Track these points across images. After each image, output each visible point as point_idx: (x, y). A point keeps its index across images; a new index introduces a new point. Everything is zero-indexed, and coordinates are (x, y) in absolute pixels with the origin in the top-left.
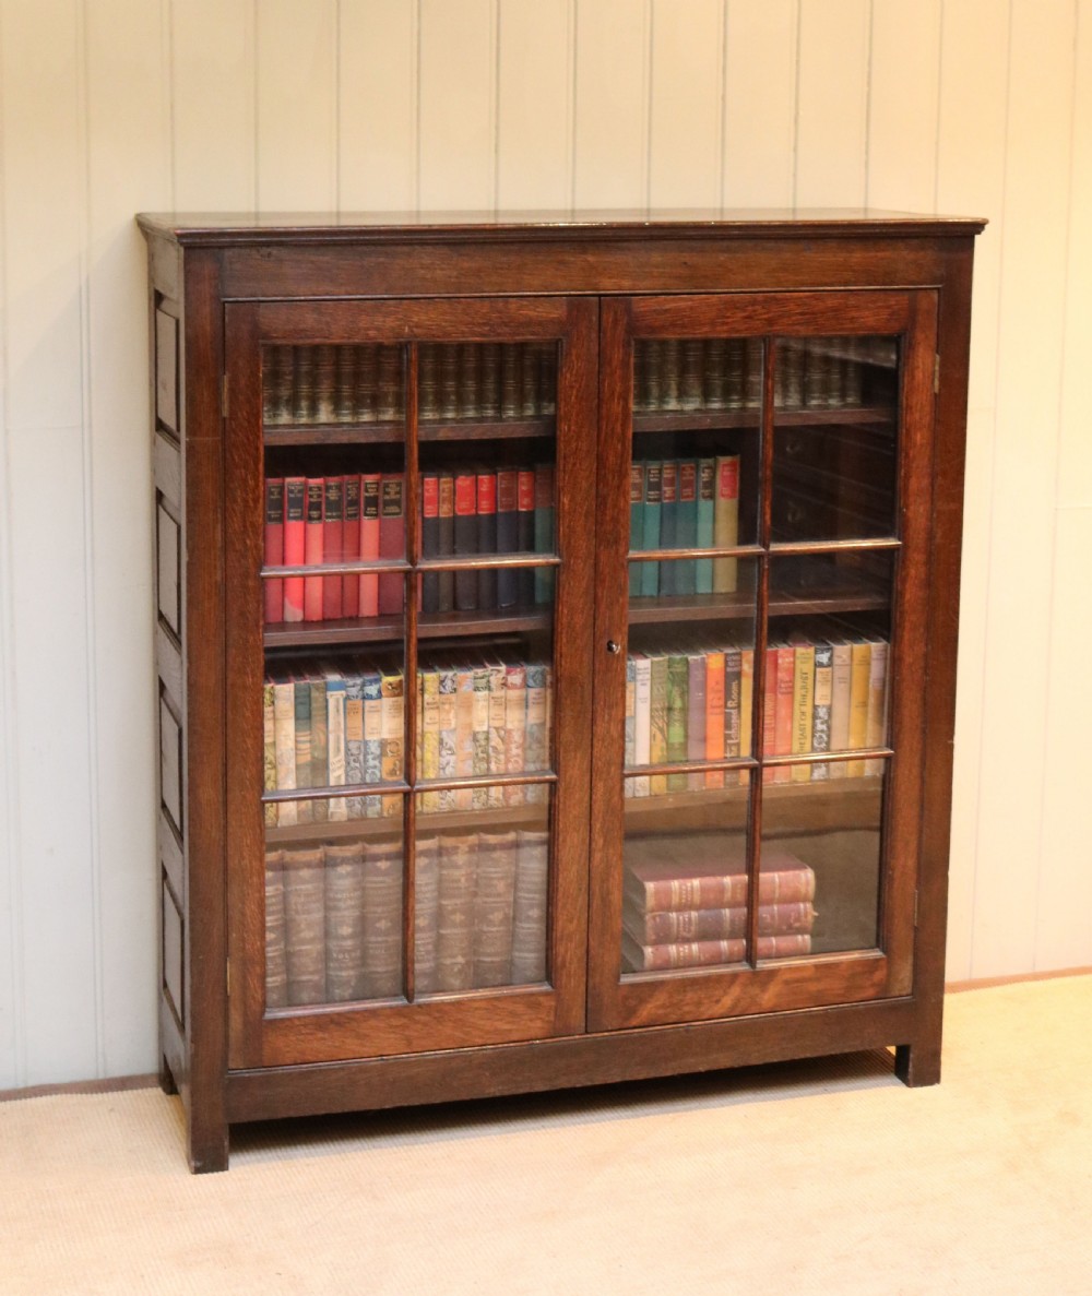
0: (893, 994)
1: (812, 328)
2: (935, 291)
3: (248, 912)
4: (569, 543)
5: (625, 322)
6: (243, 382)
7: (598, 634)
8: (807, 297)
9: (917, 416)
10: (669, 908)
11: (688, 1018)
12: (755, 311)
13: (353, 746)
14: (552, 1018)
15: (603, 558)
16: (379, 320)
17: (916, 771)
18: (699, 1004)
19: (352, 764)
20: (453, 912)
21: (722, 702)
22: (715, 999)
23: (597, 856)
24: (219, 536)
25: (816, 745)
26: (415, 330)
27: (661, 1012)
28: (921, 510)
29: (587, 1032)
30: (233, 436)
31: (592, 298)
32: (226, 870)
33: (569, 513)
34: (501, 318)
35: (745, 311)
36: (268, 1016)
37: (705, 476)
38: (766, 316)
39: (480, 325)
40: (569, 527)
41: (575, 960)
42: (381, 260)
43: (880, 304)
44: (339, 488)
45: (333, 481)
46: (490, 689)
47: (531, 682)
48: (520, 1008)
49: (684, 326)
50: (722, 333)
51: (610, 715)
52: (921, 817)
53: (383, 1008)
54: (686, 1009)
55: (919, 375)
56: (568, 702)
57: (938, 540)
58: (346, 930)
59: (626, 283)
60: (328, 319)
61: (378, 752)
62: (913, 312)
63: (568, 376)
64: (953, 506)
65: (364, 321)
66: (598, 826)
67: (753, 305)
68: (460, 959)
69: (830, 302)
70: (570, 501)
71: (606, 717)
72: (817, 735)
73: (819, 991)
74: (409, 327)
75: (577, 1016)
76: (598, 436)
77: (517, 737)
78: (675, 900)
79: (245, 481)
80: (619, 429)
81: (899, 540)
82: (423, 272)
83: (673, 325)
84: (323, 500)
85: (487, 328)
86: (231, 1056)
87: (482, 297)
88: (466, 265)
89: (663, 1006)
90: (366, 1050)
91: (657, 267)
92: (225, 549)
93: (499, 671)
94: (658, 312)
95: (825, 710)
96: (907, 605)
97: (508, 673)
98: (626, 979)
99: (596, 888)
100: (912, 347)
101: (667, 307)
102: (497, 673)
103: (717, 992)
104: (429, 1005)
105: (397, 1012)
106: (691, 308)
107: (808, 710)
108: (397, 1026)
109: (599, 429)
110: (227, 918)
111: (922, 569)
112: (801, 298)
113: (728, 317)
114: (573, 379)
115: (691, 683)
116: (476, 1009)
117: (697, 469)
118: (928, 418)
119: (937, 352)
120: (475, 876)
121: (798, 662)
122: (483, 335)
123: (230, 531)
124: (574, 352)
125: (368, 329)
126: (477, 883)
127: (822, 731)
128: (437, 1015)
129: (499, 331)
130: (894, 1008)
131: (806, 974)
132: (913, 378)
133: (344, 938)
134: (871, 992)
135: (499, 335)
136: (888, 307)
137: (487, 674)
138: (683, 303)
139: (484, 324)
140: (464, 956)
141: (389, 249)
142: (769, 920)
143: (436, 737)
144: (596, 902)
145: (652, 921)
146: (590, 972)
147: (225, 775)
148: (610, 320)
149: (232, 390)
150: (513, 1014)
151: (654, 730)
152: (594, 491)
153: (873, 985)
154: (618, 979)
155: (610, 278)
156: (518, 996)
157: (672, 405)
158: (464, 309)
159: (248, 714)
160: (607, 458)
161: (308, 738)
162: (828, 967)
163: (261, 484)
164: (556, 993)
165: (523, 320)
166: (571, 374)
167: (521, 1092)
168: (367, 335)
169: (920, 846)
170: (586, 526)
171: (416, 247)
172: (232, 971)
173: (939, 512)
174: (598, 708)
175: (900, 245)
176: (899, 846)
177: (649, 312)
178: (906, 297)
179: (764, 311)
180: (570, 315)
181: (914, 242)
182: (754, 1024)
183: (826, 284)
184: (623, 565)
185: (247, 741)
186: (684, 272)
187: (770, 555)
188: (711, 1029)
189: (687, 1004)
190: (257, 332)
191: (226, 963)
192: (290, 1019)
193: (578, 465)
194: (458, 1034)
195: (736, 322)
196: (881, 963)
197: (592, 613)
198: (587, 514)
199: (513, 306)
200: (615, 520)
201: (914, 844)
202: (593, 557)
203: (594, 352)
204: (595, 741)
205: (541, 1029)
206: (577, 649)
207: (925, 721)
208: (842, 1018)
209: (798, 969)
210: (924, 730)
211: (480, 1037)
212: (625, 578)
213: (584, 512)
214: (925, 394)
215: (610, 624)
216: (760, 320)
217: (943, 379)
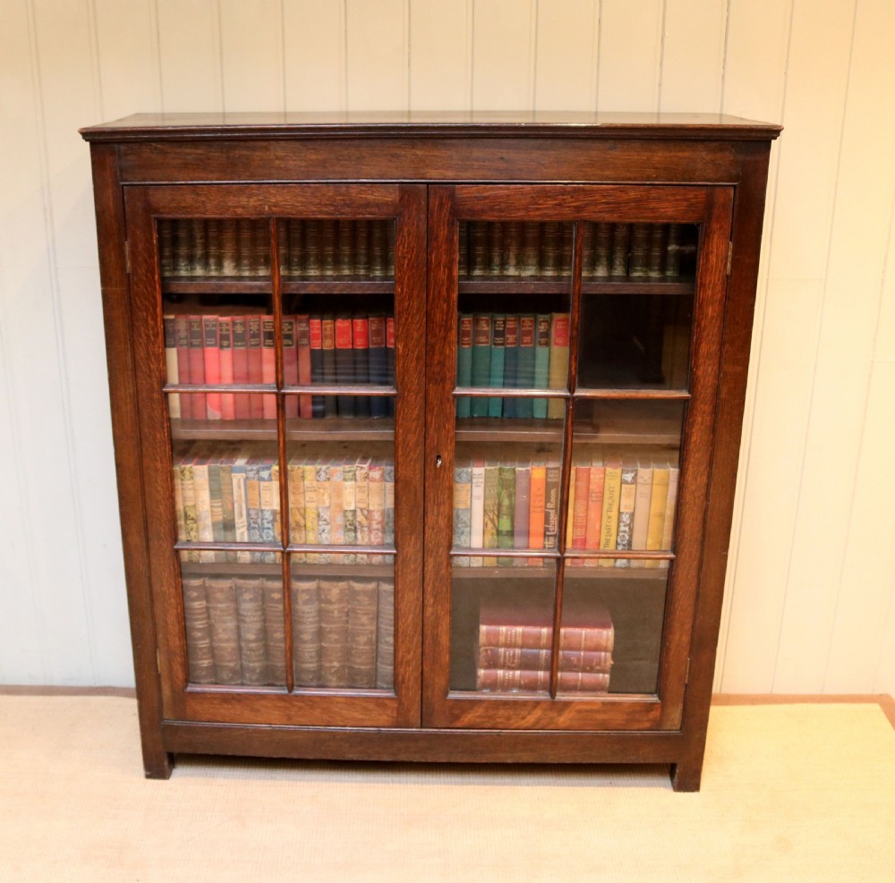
0: (665, 728)
1: (615, 215)
2: (731, 188)
3: (169, 622)
4: (403, 379)
5: (449, 205)
6: (141, 246)
7: (428, 450)
8: (612, 189)
9: (709, 293)
10: (497, 645)
11: (500, 726)
12: (564, 200)
13: (253, 513)
14: (395, 715)
15: (431, 393)
16: (243, 200)
17: (693, 573)
18: (508, 718)
19: (253, 525)
20: (330, 632)
21: (543, 504)
22: (520, 716)
23: (429, 611)
24: (129, 361)
25: (619, 541)
26: (274, 209)
27: (478, 720)
28: (710, 369)
29: (422, 727)
30: (135, 286)
31: (421, 185)
32: (151, 592)
33: (403, 357)
34: (343, 200)
35: (556, 200)
36: (190, 688)
37: (542, 328)
38: (574, 204)
39: (326, 205)
40: (403, 367)
41: (412, 678)
42: (244, 152)
43: (677, 197)
44: (244, 324)
45: (239, 319)
46: (355, 480)
47: (387, 478)
48: (371, 706)
49: (501, 210)
50: (534, 216)
51: (438, 511)
52: (696, 605)
53: (271, 694)
54: (499, 720)
55: (713, 259)
56: (404, 498)
57: (723, 396)
58: (251, 636)
59: (450, 174)
60: (203, 199)
61: (271, 518)
62: (709, 205)
64: (738, 369)
65: (231, 201)
67: (563, 195)
68: (336, 664)
69: (633, 194)
70: (404, 347)
71: (435, 512)
72: (621, 534)
73: (604, 720)
74: (269, 207)
75: (414, 715)
76: (427, 297)
77: (377, 516)
78: (502, 639)
79: (146, 321)
80: (444, 293)
81: (689, 393)
82: (278, 162)
83: (492, 209)
84: (230, 333)
85: (332, 208)
86: (165, 711)
87: (328, 183)
88: (313, 157)
89: (478, 717)
90: (259, 720)
91: (477, 160)
92: (135, 369)
93: (362, 468)
94: (479, 199)
95: (628, 516)
96: (692, 446)
97: (370, 469)
98: (453, 695)
99: (428, 632)
100: (708, 235)
101: (485, 194)
102: (360, 468)
103: (522, 712)
104: (303, 696)
105: (280, 697)
106: (508, 196)
107: (614, 514)
108: (280, 707)
109: (428, 292)
110: (155, 624)
111: (708, 418)
112: (607, 190)
113: (541, 204)
114: (405, 250)
115: (517, 488)
116: (339, 703)
117: (535, 322)
118: (719, 295)
119: (731, 240)
120: (346, 610)
121: (607, 478)
122: (329, 214)
123: (138, 357)
124: (405, 229)
125: (236, 207)
126: (348, 615)
127: (625, 532)
128: (309, 703)
129: (343, 211)
130: (667, 738)
131: (594, 707)
132: (708, 260)
133: (250, 641)
134: (647, 725)
135: (342, 214)
136: (686, 200)
137: (353, 469)
138: (502, 191)
139: (332, 205)
140: (338, 662)
141: (251, 144)
142: (575, 662)
143: (315, 511)
144: (428, 641)
145: (484, 653)
146: (424, 688)
147: (146, 528)
148: (437, 204)
149: (133, 253)
150: (365, 709)
151: (486, 520)
152: (423, 340)
153: (650, 720)
154: (446, 694)
155: (436, 169)
157: (512, 271)
158: (312, 193)
159: (159, 488)
160: (435, 315)
161: (220, 504)
162: (613, 704)
163: (159, 324)
164: (399, 698)
165: (362, 203)
166: (404, 247)
167: (372, 759)
168: (235, 212)
169: (693, 627)
170: (416, 367)
171: (272, 142)
172: (160, 659)
173: (725, 373)
174: (429, 506)
175: (700, 146)
176: (676, 625)
177: (471, 197)
178: (704, 192)
179: (573, 200)
180: (402, 199)
181: (714, 144)
182: (552, 736)
183: (630, 179)
184: (448, 399)
185: (161, 507)
186: (501, 165)
187: (574, 398)
188: (517, 736)
189: (499, 717)
190: (149, 208)
191: (156, 652)
192: (204, 693)
193: (410, 319)
194: (325, 717)
195: (548, 208)
196: (656, 706)
197: (423, 433)
198: (418, 358)
199: (354, 190)
200: (442, 364)
201: (690, 625)
202: (423, 391)
203: (423, 228)
204: (426, 528)
205: (388, 721)
206: (411, 461)
207: (703, 536)
208: (621, 740)
209: (588, 703)
210: (702, 543)
211: (342, 721)
212: (450, 409)
213: (415, 356)
214: (717, 276)
215: (438, 443)
216: (569, 207)
217: (735, 263)
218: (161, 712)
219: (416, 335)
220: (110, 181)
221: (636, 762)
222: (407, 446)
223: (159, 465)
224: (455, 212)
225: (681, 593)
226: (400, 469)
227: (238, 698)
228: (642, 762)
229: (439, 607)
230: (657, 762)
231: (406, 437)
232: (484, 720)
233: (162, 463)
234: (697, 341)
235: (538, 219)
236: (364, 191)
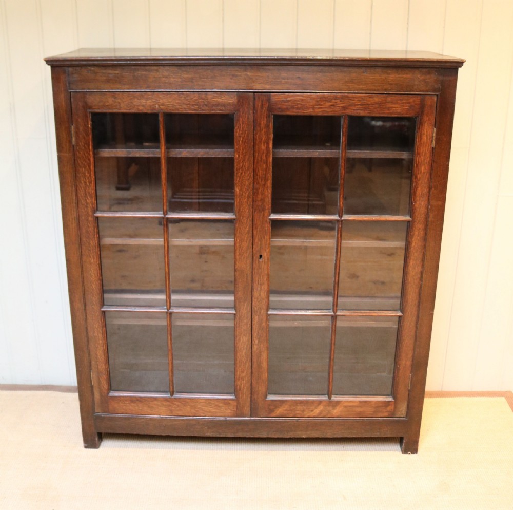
0: (397, 416)
1: (366, 112)
2: (436, 96)
3: (99, 355)
4: (239, 210)
5: (267, 105)
6: (81, 129)
7: (254, 252)
8: (365, 96)
9: (422, 158)
11: (298, 416)
12: (336, 102)
14: (235, 410)
15: (256, 218)
16: (143, 102)
17: (413, 324)
18: (303, 411)
22: (311, 410)
23: (255, 348)
24: (74, 197)
26: (161, 107)
27: (285, 412)
28: (423, 204)
29: (251, 416)
30: (77, 153)
31: (250, 93)
32: (87, 337)
33: (239, 196)
34: (203, 102)
35: (331, 102)
36: (112, 394)
38: (342, 105)
39: (193, 105)
40: (239, 202)
41: (245, 388)
42: (144, 73)
43: (403, 101)
48: (221, 405)
49: (297, 109)
50: (318, 112)
51: (261, 288)
52: (415, 343)
53: (159, 397)
54: (298, 412)
55: (424, 138)
56: (240, 281)
57: (431, 219)
59: (267, 86)
60: (119, 101)
62: (422, 106)
63: (238, 131)
64: (440, 203)
65: (136, 102)
67: (335, 99)
69: (377, 99)
70: (240, 190)
71: (259, 289)
73: (360, 412)
74: (159, 106)
75: (247, 409)
76: (254, 160)
79: (84, 174)
80: (264, 158)
81: (411, 217)
82: (164, 79)
83: (293, 108)
85: (197, 107)
86: (96, 407)
87: (194, 92)
88: (185, 76)
89: (286, 410)
90: (153, 412)
91: (284, 79)
94: (285, 101)
98: (270, 397)
99: (255, 360)
100: (421, 124)
101: (289, 99)
103: (312, 407)
104: (180, 398)
105: (166, 399)
106: (302, 100)
108: (165, 405)
109: (254, 157)
110: (90, 356)
111: (422, 233)
112: (361, 97)
113: (321, 105)
114: (241, 132)
116: (201, 402)
118: (428, 159)
119: (435, 127)
122: (195, 110)
123: (79, 195)
124: (241, 119)
125: (139, 106)
128: (183, 403)
129: (203, 108)
130: (397, 422)
131: (354, 404)
132: (421, 139)
134: (386, 414)
135: (203, 110)
136: (409, 103)
138: (298, 97)
139: (196, 105)
141: (148, 68)
144: (255, 366)
146: (253, 393)
147: (84, 298)
148: (260, 104)
149: (77, 133)
150: (217, 406)
152: (252, 186)
153: (388, 411)
154: (266, 396)
155: (260, 84)
156: (220, 399)
158: (185, 97)
160: (258, 171)
162: (366, 402)
163: (92, 175)
164: (237, 400)
165: (215, 103)
166: (240, 130)
167: (221, 436)
168: (138, 108)
169: (413, 356)
170: (247, 202)
171: (161, 67)
172: (94, 376)
173: (432, 206)
174: (255, 285)
175: (417, 71)
176: (403, 355)
177: (280, 101)
178: (419, 98)
179: (341, 102)
180: (238, 101)
181: (424, 70)
182: (328, 421)
183: (375, 90)
184: (267, 221)
185: (93, 286)
186: (298, 82)
187: (342, 221)
188: (308, 422)
189: (298, 411)
190: (86, 106)
191: (90, 372)
192: (120, 397)
193: (243, 173)
194: (193, 411)
195: (326, 107)
196: (391, 403)
197: (251, 242)
198: (248, 197)
199: (209, 96)
200: (263, 200)
201: (411, 355)
202: (252, 217)
203: (252, 120)
204: (253, 298)
205: (230, 413)
206: (244, 258)
207: (419, 302)
208: (371, 423)
209: (351, 402)
210: (418, 306)
211: (203, 413)
212: (268, 227)
213: (247, 196)
214: (427, 147)
215: (260, 248)
216: (339, 107)
217: (438, 140)
218: (93, 408)
219: (247, 183)
220: (62, 89)
221: (380, 436)
222: (242, 249)
223: (92, 260)
224: (270, 109)
225: (406, 337)
226: (237, 263)
227: (140, 400)
228: (383, 436)
230: (392, 436)
231: (241, 244)
232: (288, 412)
233: (94, 259)
234: (415, 187)
235: (320, 114)
236: (216, 96)
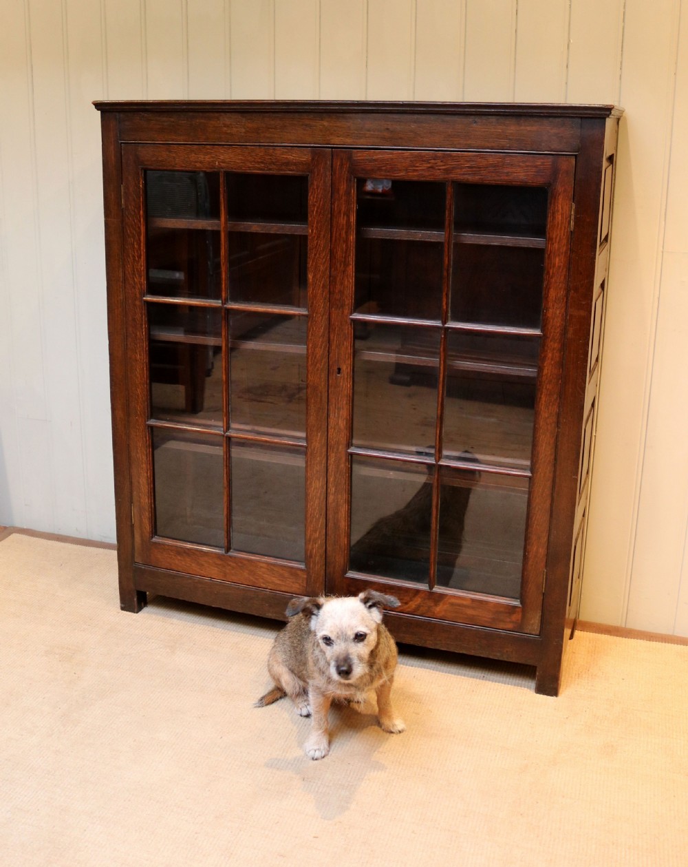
0: (526, 631)
1: (477, 177)
2: (572, 157)
3: (141, 482)
4: (312, 303)
5: (348, 165)
7: (331, 363)
8: (477, 156)
9: (556, 246)
12: (436, 163)
14: (305, 585)
15: (333, 316)
16: (201, 157)
17: (547, 491)
22: (404, 601)
23: (331, 498)
24: (121, 275)
26: (223, 164)
28: (558, 312)
30: (126, 219)
31: (327, 149)
32: (129, 457)
33: (313, 284)
34: (271, 159)
35: (429, 163)
36: (155, 539)
38: (444, 167)
39: (258, 163)
40: (312, 293)
41: (318, 554)
42: (203, 121)
43: (528, 164)
48: (286, 575)
49: (386, 170)
50: (413, 176)
51: (338, 414)
52: (550, 522)
53: (212, 553)
55: (559, 217)
56: (313, 401)
57: (570, 335)
59: (348, 140)
60: (174, 155)
62: (555, 171)
63: (312, 198)
64: (582, 313)
65: (193, 157)
66: (332, 479)
67: (434, 159)
69: (491, 160)
70: (313, 277)
71: (336, 414)
73: (472, 615)
74: (219, 163)
75: (320, 587)
76: (331, 237)
79: (134, 245)
80: (344, 235)
81: (541, 331)
82: (225, 129)
83: (380, 169)
85: (263, 165)
86: (136, 555)
87: (259, 146)
88: (250, 125)
90: (203, 572)
91: (369, 131)
92: (124, 281)
94: (370, 161)
96: (544, 378)
98: (351, 574)
99: (330, 516)
100: (553, 196)
101: (375, 157)
103: (406, 598)
104: (235, 557)
105: (218, 556)
106: (392, 159)
108: (217, 564)
109: (331, 234)
110: (131, 483)
111: (557, 354)
112: (469, 156)
113: (417, 167)
114: (315, 200)
116: (262, 567)
118: (565, 248)
119: (573, 202)
122: (261, 170)
123: (127, 272)
124: (315, 183)
125: (196, 162)
128: (240, 564)
129: (270, 167)
130: (527, 641)
131: (465, 603)
132: (554, 218)
134: (510, 626)
135: (270, 169)
136: (536, 166)
138: (387, 156)
139: (262, 162)
141: (206, 115)
144: (330, 524)
146: (327, 564)
147: (128, 405)
148: (339, 164)
149: (127, 194)
150: (282, 576)
152: (328, 272)
153: (511, 622)
154: (345, 572)
155: (337, 136)
156: (285, 566)
158: (249, 153)
159: (138, 375)
160: (337, 253)
162: (481, 602)
163: (142, 248)
164: (308, 570)
165: (284, 161)
166: (314, 197)
168: (195, 165)
169: (548, 541)
170: (323, 294)
171: (222, 114)
172: (135, 511)
173: (571, 316)
174: (332, 409)
175: (545, 121)
176: (534, 538)
177: (363, 160)
178: (549, 160)
179: (442, 164)
180: (313, 159)
182: (429, 623)
183: (488, 148)
184: (347, 322)
185: (138, 390)
186: (386, 134)
187: (445, 329)
190: (138, 161)
191: (131, 506)
192: (164, 544)
193: (318, 255)
194: (252, 578)
195: (423, 170)
196: (517, 609)
197: (327, 349)
198: (324, 286)
199: (278, 152)
200: (341, 292)
201: (546, 539)
202: (328, 314)
203: (329, 184)
204: (329, 427)
205: (299, 589)
206: (318, 370)
207: (555, 459)
208: (489, 637)
209: (459, 598)
210: (555, 466)
211: (264, 583)
212: (348, 330)
213: (321, 285)
214: (562, 232)
215: (338, 358)
216: (439, 169)
217: (577, 220)
218: (133, 556)
219: (322, 268)
220: (113, 140)
221: (501, 659)
222: (315, 358)
223: (138, 357)
224: (352, 171)
225: (537, 509)
226: (309, 376)
227: (188, 552)
228: (506, 659)
229: (340, 496)
230: (520, 662)
231: (314, 350)
234: (547, 286)
235: (415, 179)
236: (286, 152)
